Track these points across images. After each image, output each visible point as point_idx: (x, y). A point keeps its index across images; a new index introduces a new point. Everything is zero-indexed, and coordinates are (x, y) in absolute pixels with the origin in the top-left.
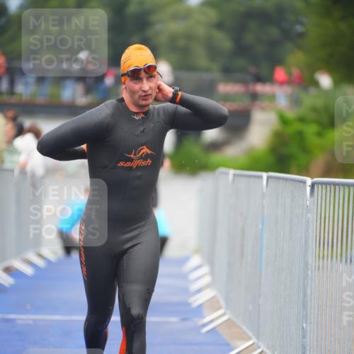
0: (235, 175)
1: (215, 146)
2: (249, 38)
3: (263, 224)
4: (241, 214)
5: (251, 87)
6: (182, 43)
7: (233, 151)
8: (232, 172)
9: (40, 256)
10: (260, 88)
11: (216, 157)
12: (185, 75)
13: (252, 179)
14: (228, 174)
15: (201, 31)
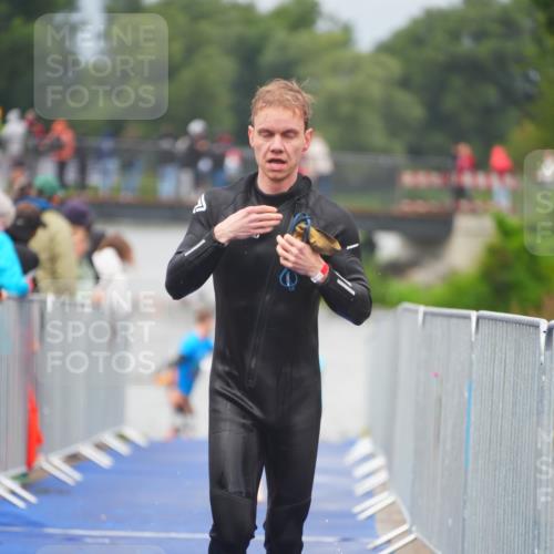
0: (425, 314)
1: (396, 269)
2: (450, 102)
3: (470, 390)
4: (436, 375)
5: (454, 178)
6: (345, 109)
7: (423, 277)
8: (422, 309)
9: (122, 437)
10: (467, 179)
11: (397, 286)
12: (350, 159)
13: (454, 321)
14: (416, 312)
15: (376, 91)
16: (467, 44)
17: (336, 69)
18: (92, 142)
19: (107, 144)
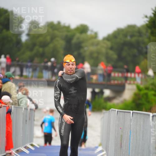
0: (117, 111)
1: (109, 99)
2: (124, 54)
3: (130, 133)
4: (121, 128)
6: (95, 55)
7: (116, 101)
9: (32, 146)
10: (129, 75)
11: (109, 104)
13: (126, 113)
15: (104, 50)
16: (129, 38)
17: (93, 44)
18: (25, 63)
19: (29, 64)
